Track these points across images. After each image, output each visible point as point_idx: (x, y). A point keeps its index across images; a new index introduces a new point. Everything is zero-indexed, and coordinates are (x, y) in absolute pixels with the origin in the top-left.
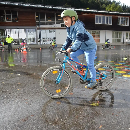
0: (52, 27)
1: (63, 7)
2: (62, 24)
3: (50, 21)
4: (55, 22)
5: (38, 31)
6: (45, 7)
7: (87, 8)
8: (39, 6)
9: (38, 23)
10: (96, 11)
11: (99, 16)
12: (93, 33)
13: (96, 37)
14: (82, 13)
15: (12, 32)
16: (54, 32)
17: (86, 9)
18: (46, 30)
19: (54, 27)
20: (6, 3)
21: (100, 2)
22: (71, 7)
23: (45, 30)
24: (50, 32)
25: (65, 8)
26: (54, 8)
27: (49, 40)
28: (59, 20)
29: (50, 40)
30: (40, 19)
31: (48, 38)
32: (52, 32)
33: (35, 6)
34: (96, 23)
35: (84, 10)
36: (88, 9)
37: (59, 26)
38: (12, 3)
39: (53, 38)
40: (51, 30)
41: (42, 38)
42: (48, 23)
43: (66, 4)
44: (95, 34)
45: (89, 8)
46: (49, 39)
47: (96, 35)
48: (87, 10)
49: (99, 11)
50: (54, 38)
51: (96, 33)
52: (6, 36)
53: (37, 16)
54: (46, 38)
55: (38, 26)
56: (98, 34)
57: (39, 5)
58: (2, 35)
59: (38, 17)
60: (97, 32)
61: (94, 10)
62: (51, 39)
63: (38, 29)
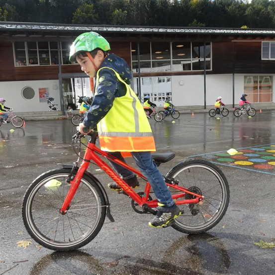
0: (165, 71)
1: (188, 29)
2: (186, 64)
3: (160, 59)
4: (172, 60)
5: (135, 79)
6: (151, 30)
7: (242, 27)
8: (138, 30)
9: (135, 64)
10: (264, 32)
11: (270, 42)
12: (255, 82)
13: (262, 90)
14: (230, 38)
15: (85, 84)
16: (168, 80)
17: (240, 30)
18: (152, 77)
19: (169, 71)
20: (76, 27)
21: (273, 10)
22: (206, 27)
23: (149, 78)
24: (160, 81)
25: (193, 29)
26: (169, 31)
27: (157, 99)
28: (179, 55)
29: (160, 98)
30: (139, 56)
31: (155, 95)
32: (164, 81)
33: (131, 30)
34: (262, 59)
35: (236, 31)
36: (245, 30)
37: (179, 68)
38: (86, 28)
39: (165, 94)
40: (161, 78)
41: (142, 95)
42: (156, 64)
43: (195, 21)
44: (260, 82)
45: (246, 27)
46: (157, 95)
47: (263, 84)
48: (243, 32)
49: (271, 32)
50: (168, 94)
51: (263, 81)
52: (73, 92)
53: (134, 51)
54: (151, 95)
55: (134, 71)
56: (268, 82)
57: (138, 28)
58: (66, 91)
59: (137, 51)
60: (264, 77)
61: (258, 30)
62: (162, 97)
63: (135, 76)
